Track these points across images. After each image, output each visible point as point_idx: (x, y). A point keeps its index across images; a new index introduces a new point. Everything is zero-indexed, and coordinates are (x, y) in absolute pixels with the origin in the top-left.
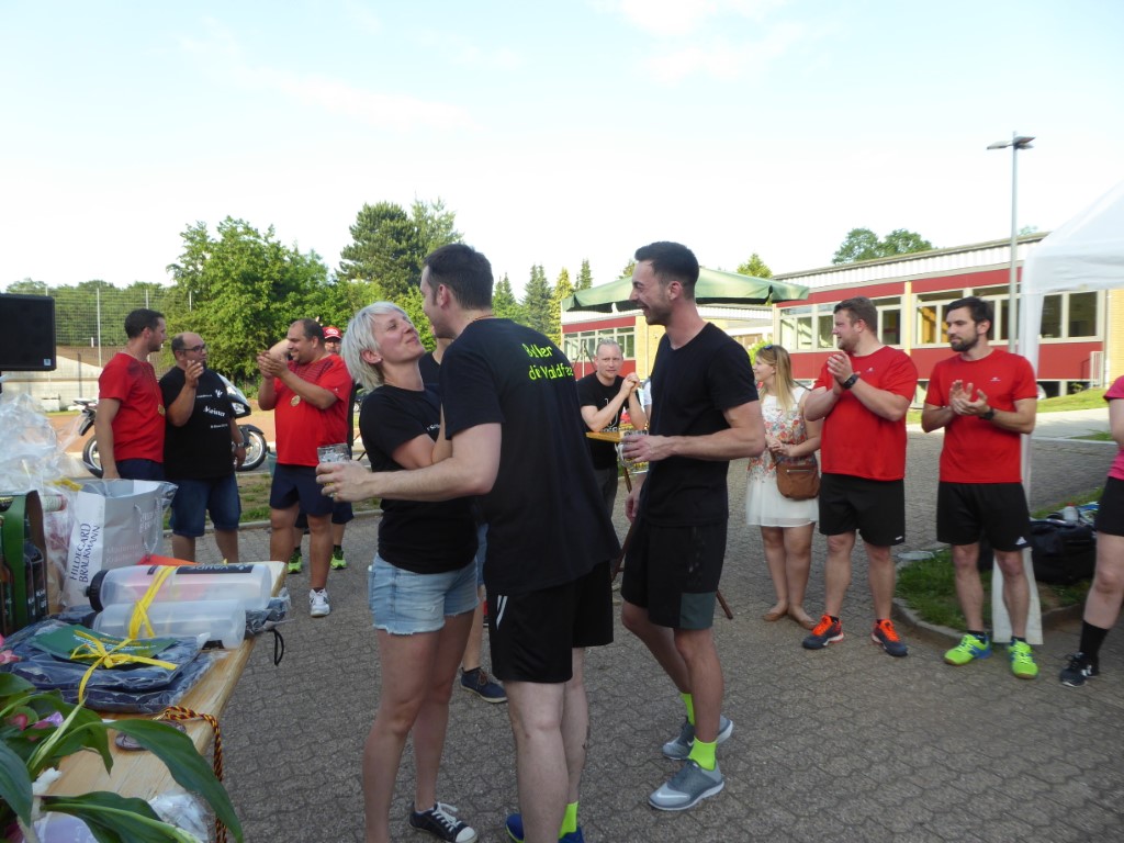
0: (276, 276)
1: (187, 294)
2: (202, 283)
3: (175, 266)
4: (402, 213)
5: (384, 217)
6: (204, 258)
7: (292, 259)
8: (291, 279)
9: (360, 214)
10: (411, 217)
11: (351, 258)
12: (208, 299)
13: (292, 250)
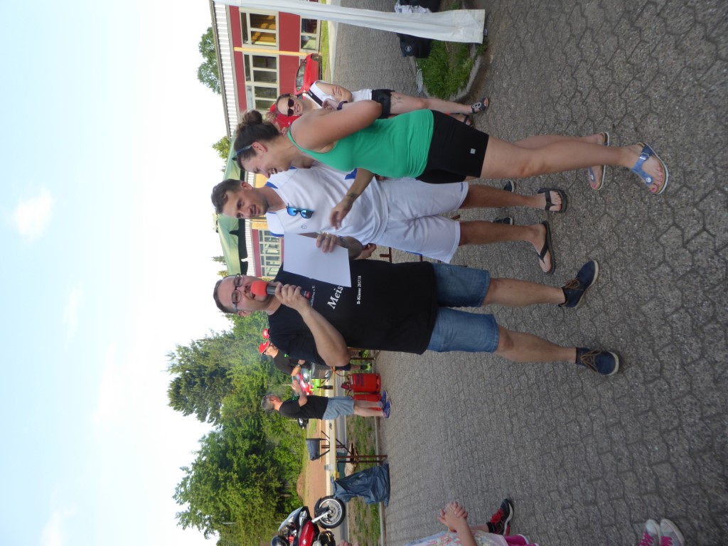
0: (216, 466)
1: (225, 525)
2: (217, 515)
3: (206, 533)
4: (176, 381)
5: (178, 393)
6: (201, 514)
7: (204, 455)
8: (217, 456)
9: (175, 409)
10: (178, 375)
11: (206, 415)
12: (229, 511)
13: (198, 455)
